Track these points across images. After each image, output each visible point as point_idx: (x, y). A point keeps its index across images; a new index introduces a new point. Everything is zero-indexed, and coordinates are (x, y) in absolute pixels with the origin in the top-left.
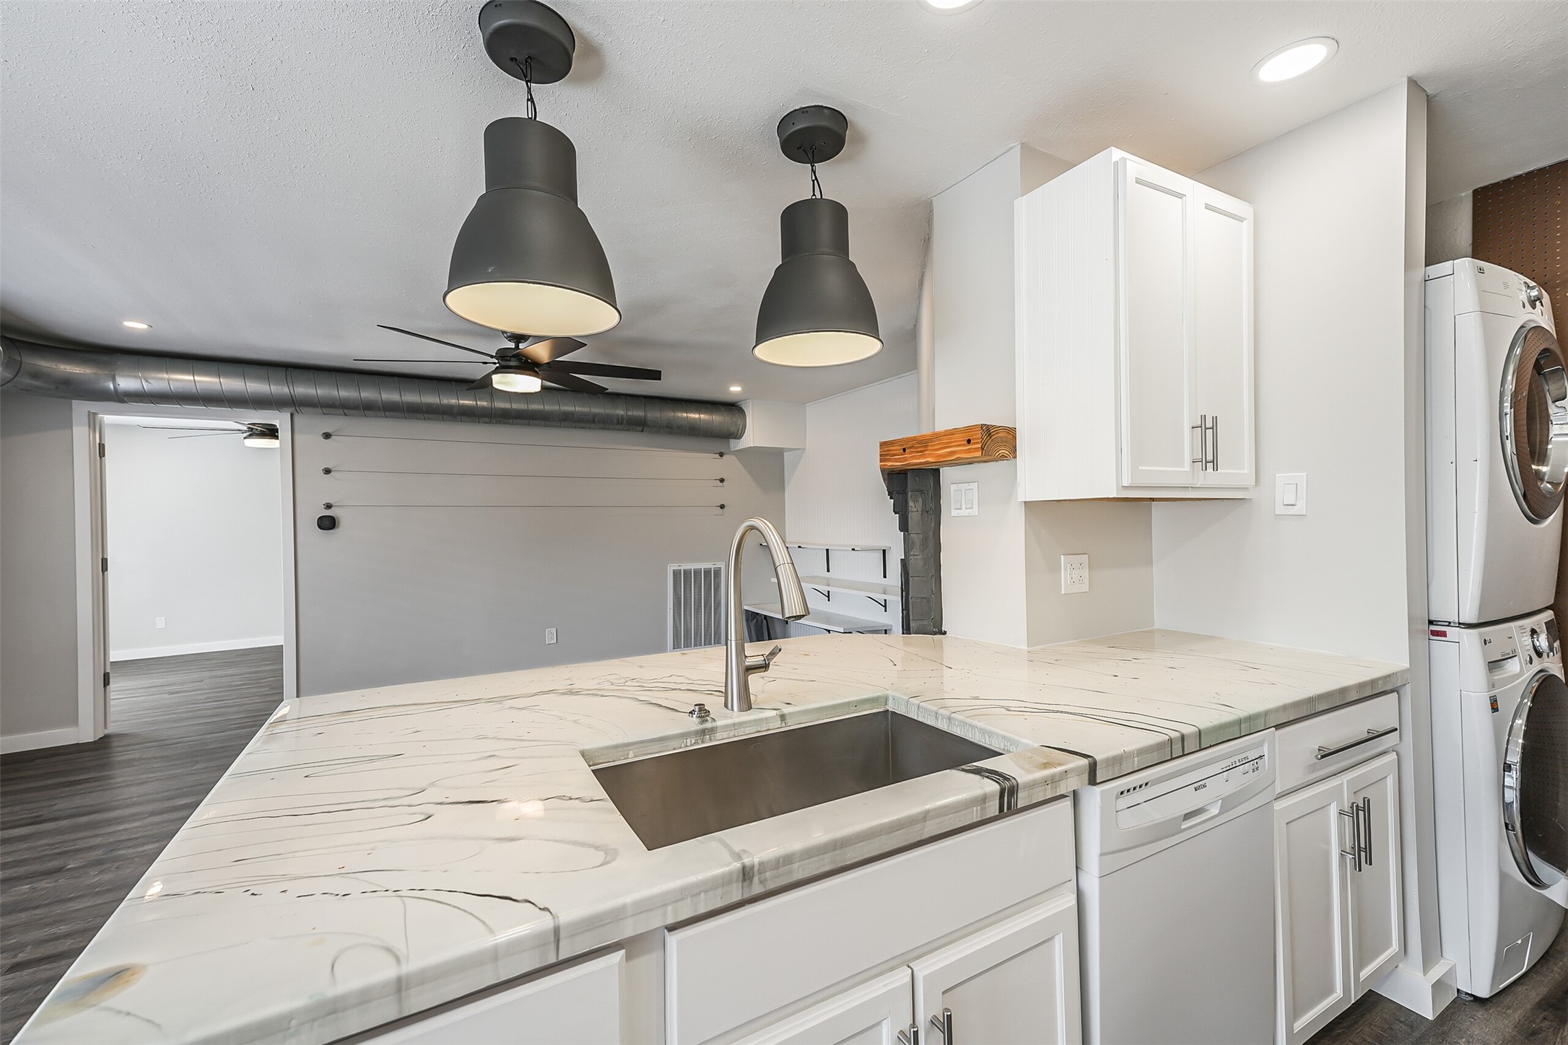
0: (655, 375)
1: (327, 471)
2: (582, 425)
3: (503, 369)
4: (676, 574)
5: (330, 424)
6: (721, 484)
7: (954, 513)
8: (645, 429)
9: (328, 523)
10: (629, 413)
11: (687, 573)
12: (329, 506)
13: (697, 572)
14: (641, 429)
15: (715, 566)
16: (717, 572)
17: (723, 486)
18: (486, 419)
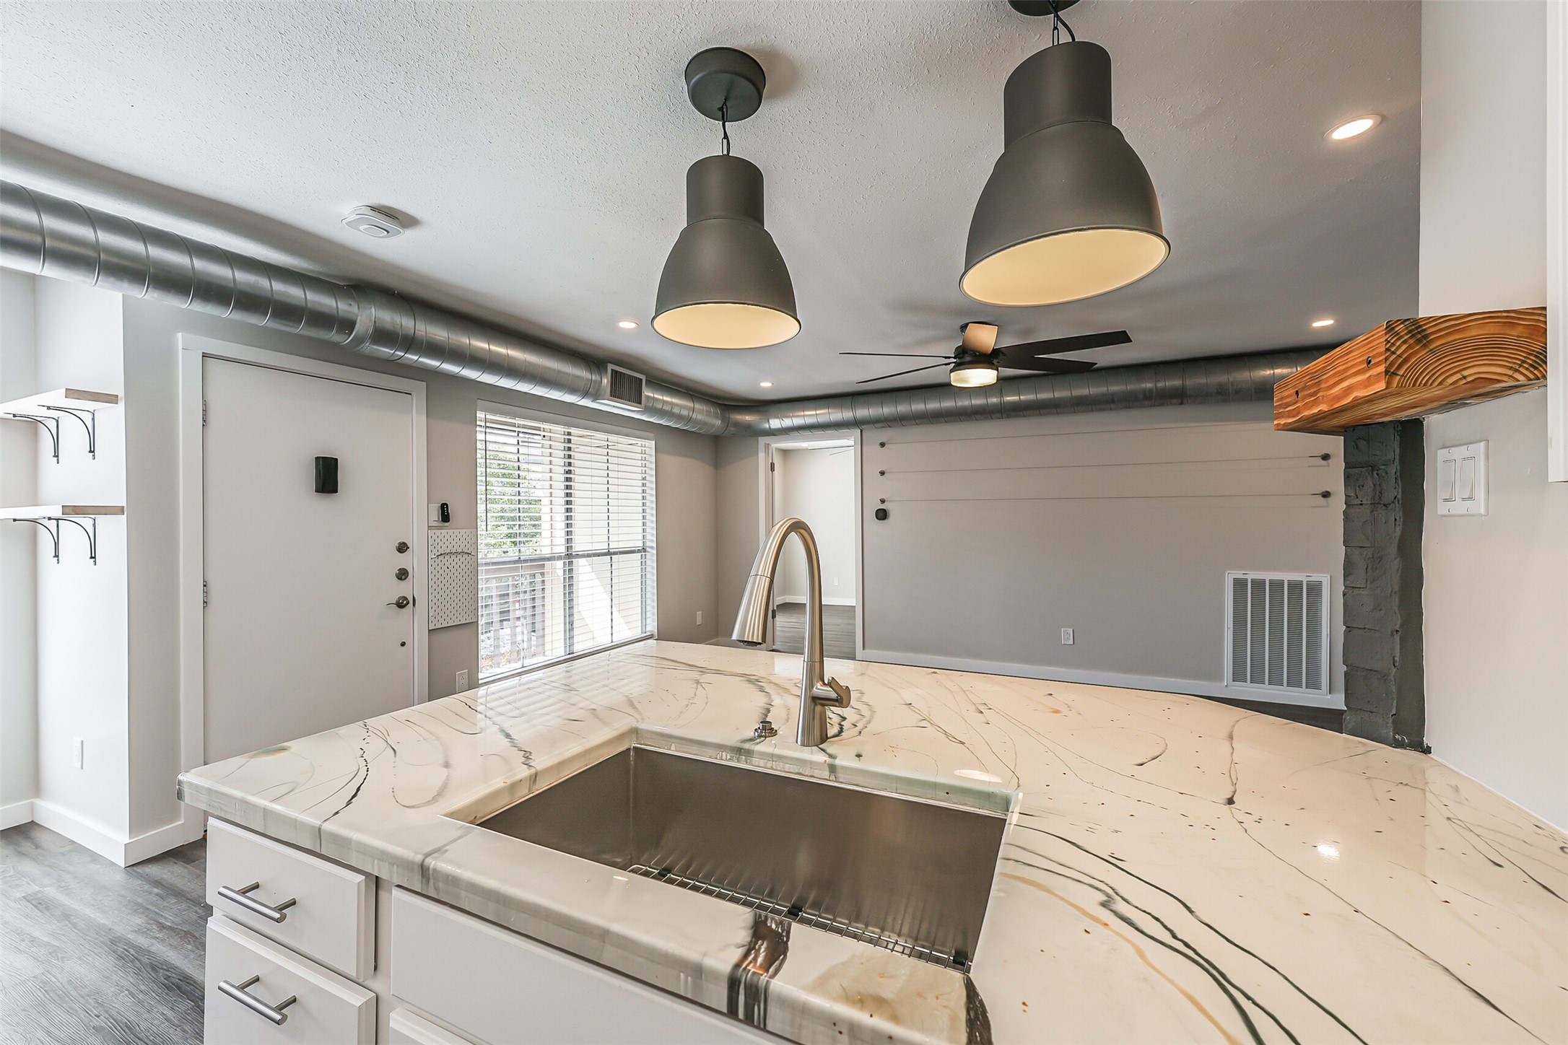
0: (1121, 338)
1: (882, 473)
2: (1101, 407)
3: (959, 366)
4: (1240, 585)
5: (884, 435)
6: (1324, 463)
7: (1442, 509)
8: (1185, 401)
9: (882, 515)
10: (1160, 385)
11: (1259, 585)
12: (883, 501)
13: (1277, 586)
14: (1180, 401)
15: (1310, 579)
16: (1315, 589)
17: (1328, 466)
18: (998, 415)
